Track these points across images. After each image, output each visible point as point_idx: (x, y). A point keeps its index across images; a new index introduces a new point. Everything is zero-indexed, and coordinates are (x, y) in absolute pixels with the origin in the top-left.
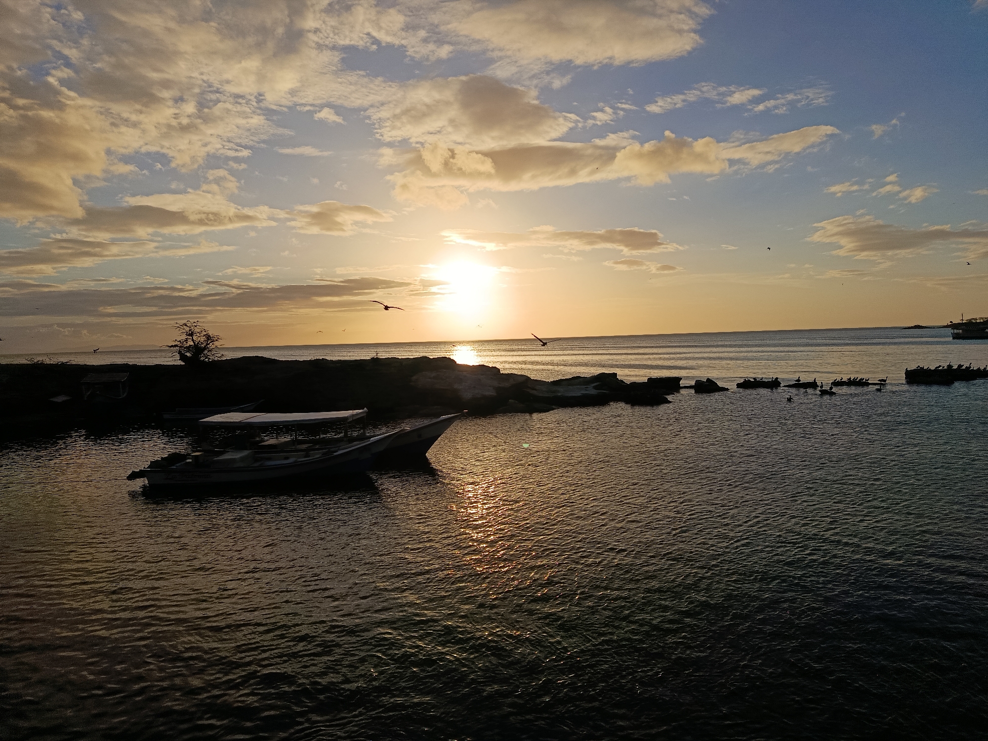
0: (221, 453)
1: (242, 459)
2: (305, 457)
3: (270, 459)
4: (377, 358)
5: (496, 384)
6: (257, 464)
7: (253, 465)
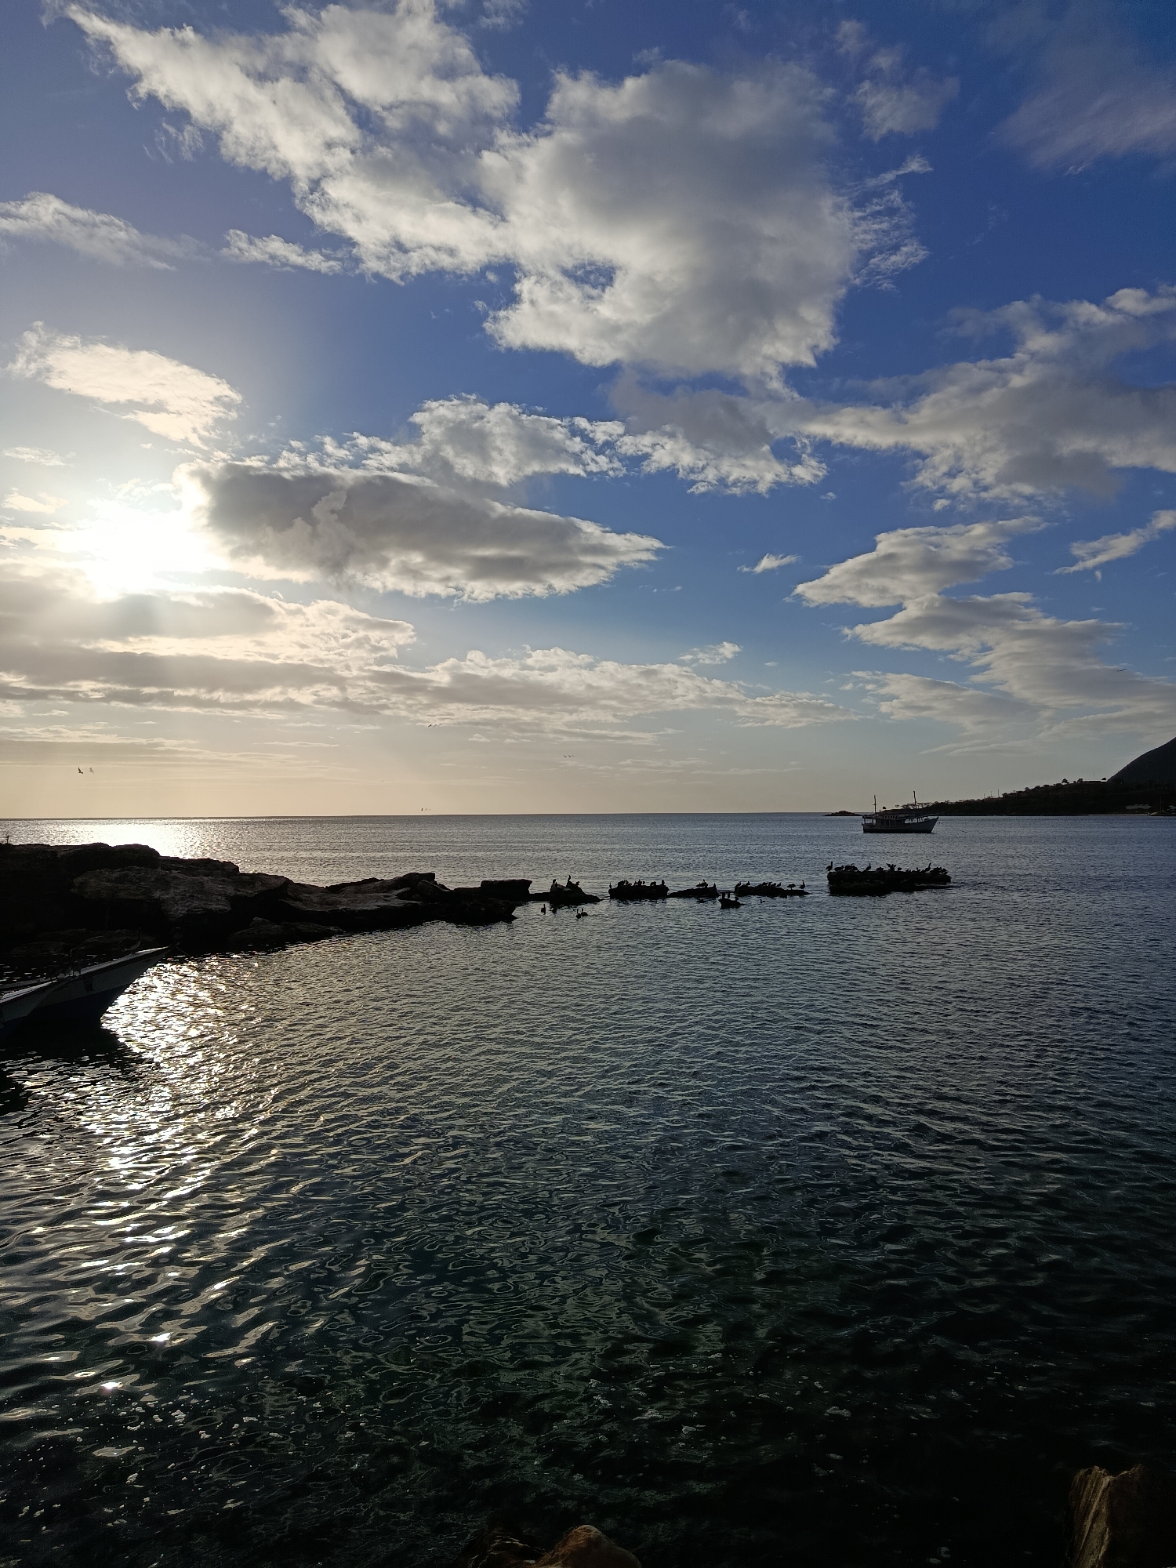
4: (8, 845)
5: (230, 890)
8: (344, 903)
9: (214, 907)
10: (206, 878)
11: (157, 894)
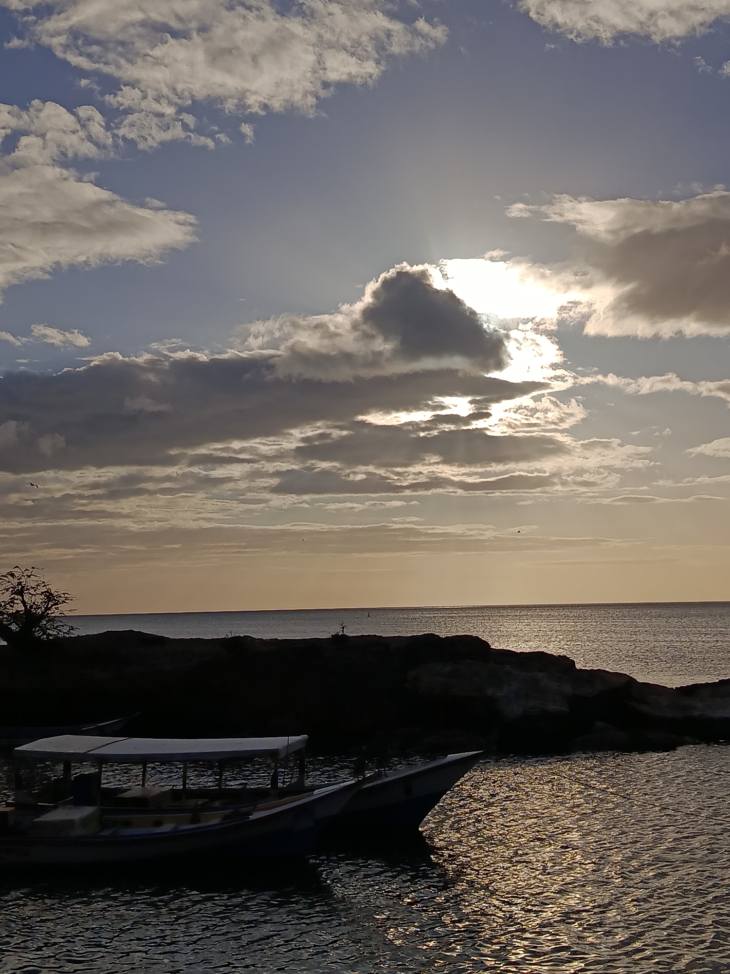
0: (45, 810)
2: (192, 822)
4: (344, 636)
5: (567, 688)
6: (106, 833)
7: (101, 834)
8: (699, 708)
9: (551, 707)
10: (540, 674)
11: (490, 692)
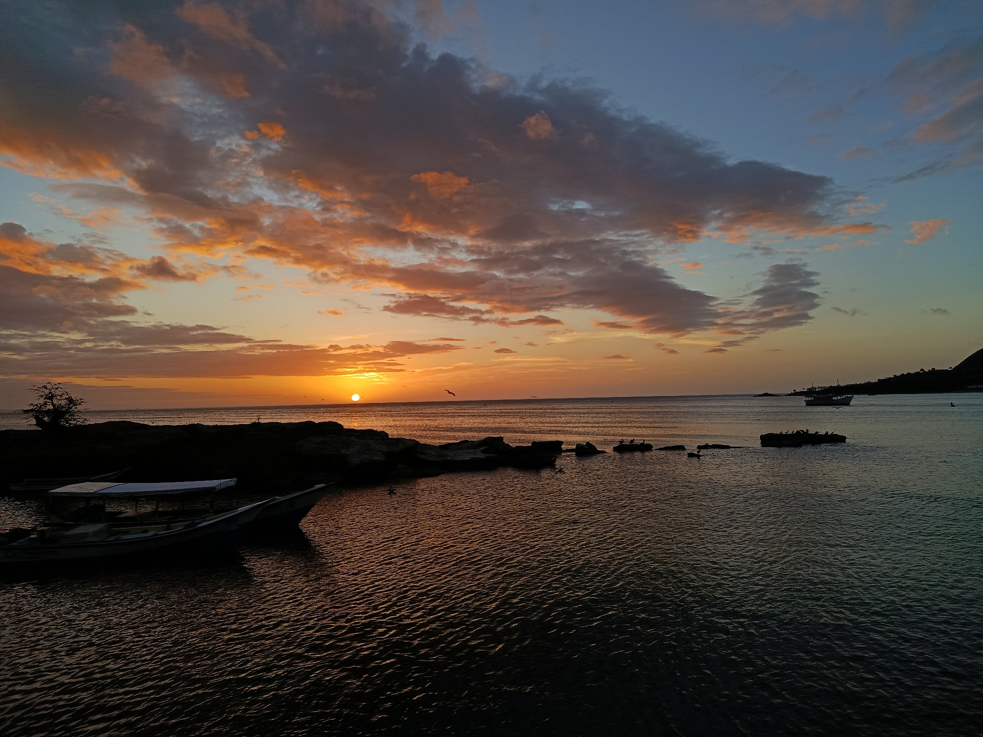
0: (73, 527)
1: (96, 534)
3: (126, 533)
4: (259, 423)
5: (385, 448)
6: (112, 539)
7: (108, 540)
8: (451, 455)
9: (376, 458)
10: (370, 441)
11: (343, 451)
